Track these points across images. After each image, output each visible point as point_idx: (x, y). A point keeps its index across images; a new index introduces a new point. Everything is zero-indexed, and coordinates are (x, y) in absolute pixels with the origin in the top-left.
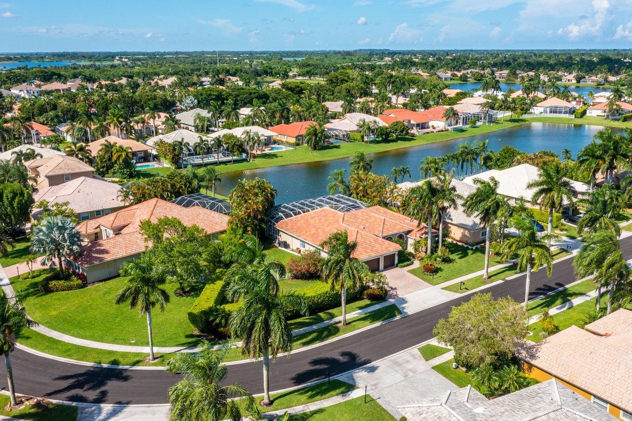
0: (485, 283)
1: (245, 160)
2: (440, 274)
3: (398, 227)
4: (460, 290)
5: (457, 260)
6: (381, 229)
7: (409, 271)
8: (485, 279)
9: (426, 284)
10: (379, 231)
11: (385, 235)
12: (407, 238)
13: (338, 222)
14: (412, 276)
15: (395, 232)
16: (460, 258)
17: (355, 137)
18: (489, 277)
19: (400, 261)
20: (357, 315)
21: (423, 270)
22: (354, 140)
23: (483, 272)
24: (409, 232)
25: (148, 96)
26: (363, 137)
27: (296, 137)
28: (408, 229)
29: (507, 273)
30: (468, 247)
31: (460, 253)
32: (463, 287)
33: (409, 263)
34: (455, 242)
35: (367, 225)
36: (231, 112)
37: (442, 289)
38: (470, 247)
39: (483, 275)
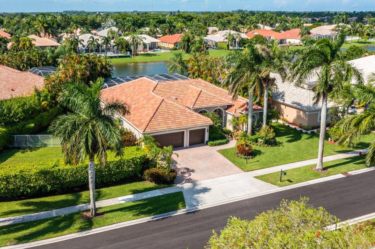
0: (317, 176)
1: (129, 56)
2: (257, 158)
3: (215, 100)
4: (279, 182)
5: (285, 144)
6: (194, 100)
7: (219, 151)
8: (318, 170)
9: (237, 169)
10: (191, 102)
11: (197, 107)
12: (226, 114)
13: (148, 90)
14: (221, 158)
15: (211, 105)
16: (290, 141)
17: (223, 46)
18: (325, 169)
19: (211, 139)
20: (123, 202)
21: (237, 151)
22: (222, 48)
23: (316, 162)
24: (229, 107)
25: (82, 18)
26: (228, 46)
27: (175, 44)
28: (226, 104)
29: (351, 165)
30: (301, 131)
31: (291, 135)
32: (284, 178)
33: (222, 141)
34: (287, 124)
35: (181, 96)
36: (131, 26)
37: (255, 177)
38: (304, 131)
39: (315, 166)
